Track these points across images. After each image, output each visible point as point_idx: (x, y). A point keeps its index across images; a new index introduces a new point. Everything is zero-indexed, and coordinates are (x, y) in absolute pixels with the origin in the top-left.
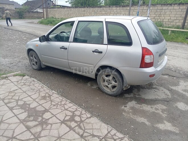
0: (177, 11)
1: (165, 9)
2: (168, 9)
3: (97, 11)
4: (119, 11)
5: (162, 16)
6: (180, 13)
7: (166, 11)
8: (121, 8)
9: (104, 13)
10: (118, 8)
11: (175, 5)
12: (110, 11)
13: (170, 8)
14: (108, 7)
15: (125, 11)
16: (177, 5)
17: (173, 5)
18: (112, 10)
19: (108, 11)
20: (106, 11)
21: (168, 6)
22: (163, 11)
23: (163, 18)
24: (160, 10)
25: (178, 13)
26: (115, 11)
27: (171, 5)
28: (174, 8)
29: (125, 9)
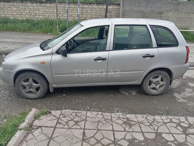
0: (96, 9)
1: (86, 8)
2: (88, 8)
3: (3, 6)
4: (37, 7)
5: (85, 14)
6: (99, 12)
7: (87, 9)
8: (38, 4)
9: (15, 9)
10: (35, 5)
11: (94, 5)
12: (23, 7)
13: (90, 7)
14: (20, 2)
15: (44, 8)
16: (95, 5)
17: (92, 4)
18: (26, 6)
19: (21, 7)
20: (18, 7)
21: (88, 4)
22: (85, 9)
23: (86, 16)
24: (82, 8)
25: (98, 12)
26: (30, 7)
27: (90, 4)
28: (94, 7)
29: (44, 6)
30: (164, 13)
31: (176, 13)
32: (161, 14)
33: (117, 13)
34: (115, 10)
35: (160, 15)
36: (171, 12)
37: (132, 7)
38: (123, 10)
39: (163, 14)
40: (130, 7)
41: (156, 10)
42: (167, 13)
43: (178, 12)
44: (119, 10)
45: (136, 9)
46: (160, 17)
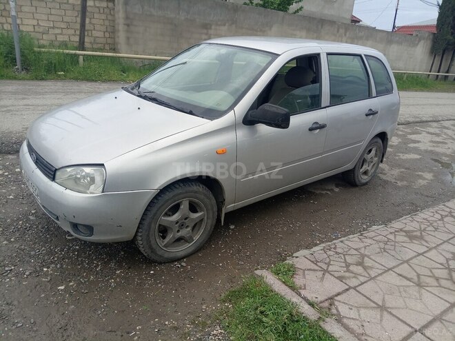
6: (59, 12)
25: (53, 11)
30: (213, 27)
31: (234, 26)
32: (207, 29)
33: (107, 19)
34: (102, 11)
35: (205, 31)
36: (224, 25)
37: (146, 8)
38: (126, 12)
39: (211, 29)
40: (143, 7)
41: (198, 20)
42: (218, 27)
43: (236, 26)
44: (112, 13)
45: (155, 14)
46: (207, 34)
